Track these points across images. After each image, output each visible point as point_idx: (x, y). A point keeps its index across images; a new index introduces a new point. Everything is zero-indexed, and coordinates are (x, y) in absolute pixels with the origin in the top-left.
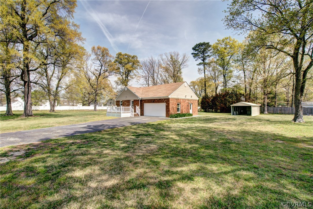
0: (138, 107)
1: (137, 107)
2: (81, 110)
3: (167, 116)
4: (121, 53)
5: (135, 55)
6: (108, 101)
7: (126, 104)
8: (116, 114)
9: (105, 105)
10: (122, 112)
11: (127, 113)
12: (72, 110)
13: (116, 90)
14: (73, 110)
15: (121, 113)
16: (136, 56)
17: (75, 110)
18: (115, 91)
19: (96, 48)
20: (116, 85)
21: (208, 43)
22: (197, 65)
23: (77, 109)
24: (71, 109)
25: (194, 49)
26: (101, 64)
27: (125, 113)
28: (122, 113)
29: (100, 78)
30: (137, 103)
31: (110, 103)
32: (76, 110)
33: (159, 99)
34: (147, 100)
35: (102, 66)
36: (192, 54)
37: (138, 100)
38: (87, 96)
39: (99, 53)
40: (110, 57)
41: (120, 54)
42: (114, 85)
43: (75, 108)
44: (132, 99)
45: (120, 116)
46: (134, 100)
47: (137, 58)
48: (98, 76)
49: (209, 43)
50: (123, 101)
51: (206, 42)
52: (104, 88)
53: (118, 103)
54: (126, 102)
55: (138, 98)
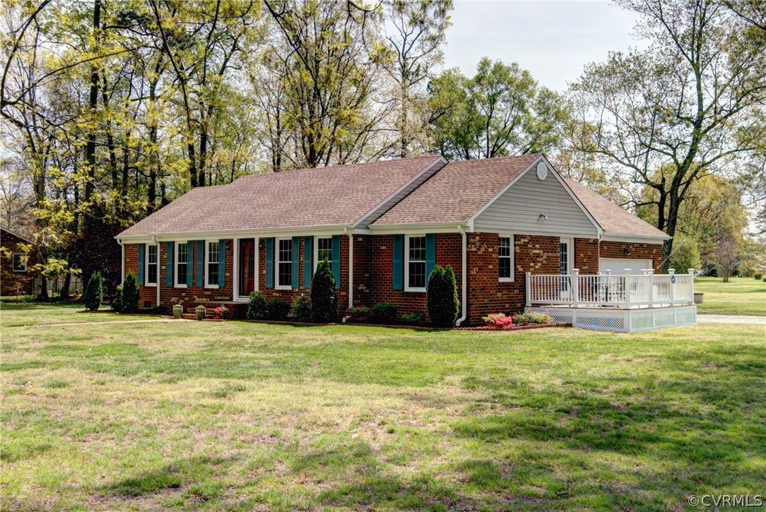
30: (589, 257)
37: (596, 242)
46: (576, 239)
53: (491, 250)
54: (539, 249)
55: (595, 230)
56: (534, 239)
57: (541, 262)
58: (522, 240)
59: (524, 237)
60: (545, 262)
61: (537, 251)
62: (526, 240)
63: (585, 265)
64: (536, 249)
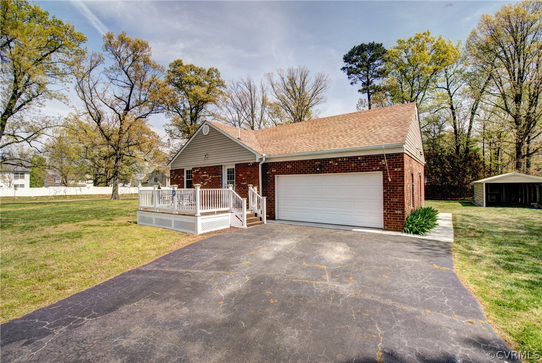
0: (256, 188)
1: (251, 188)
2: (85, 195)
3: (388, 226)
4: (181, 61)
5: (215, 68)
6: (150, 176)
7: (206, 178)
8: (172, 218)
9: (145, 184)
10: (199, 211)
11: (218, 212)
12: (61, 196)
13: (168, 149)
14: (65, 197)
15: (199, 214)
16: (216, 70)
17: (70, 196)
18: (166, 151)
19: (115, 39)
20: (168, 137)
21: (379, 46)
22: (359, 91)
23: (75, 194)
24: (58, 194)
25: (346, 59)
26: (129, 82)
27: (213, 213)
28: (202, 214)
29: (127, 118)
30: (249, 176)
31: (156, 180)
32: (74, 196)
33: (350, 158)
34: (289, 162)
35: (132, 88)
36: (344, 69)
37: (256, 165)
38: (103, 162)
39: (124, 55)
40: (155, 67)
41: (178, 63)
42: (163, 138)
43: (71, 191)
44: (228, 163)
45: (193, 226)
46: (236, 165)
47: (218, 75)
48: (122, 112)
49: (382, 44)
50: (194, 169)
51: (376, 42)
52: (137, 144)
53: (179, 177)
54: (206, 174)
55: (254, 156)
56: (203, 169)
57: (208, 181)
58: (196, 170)
59: (196, 168)
60: (210, 181)
61: (205, 175)
62: (198, 170)
63: (244, 182)
64: (204, 174)
